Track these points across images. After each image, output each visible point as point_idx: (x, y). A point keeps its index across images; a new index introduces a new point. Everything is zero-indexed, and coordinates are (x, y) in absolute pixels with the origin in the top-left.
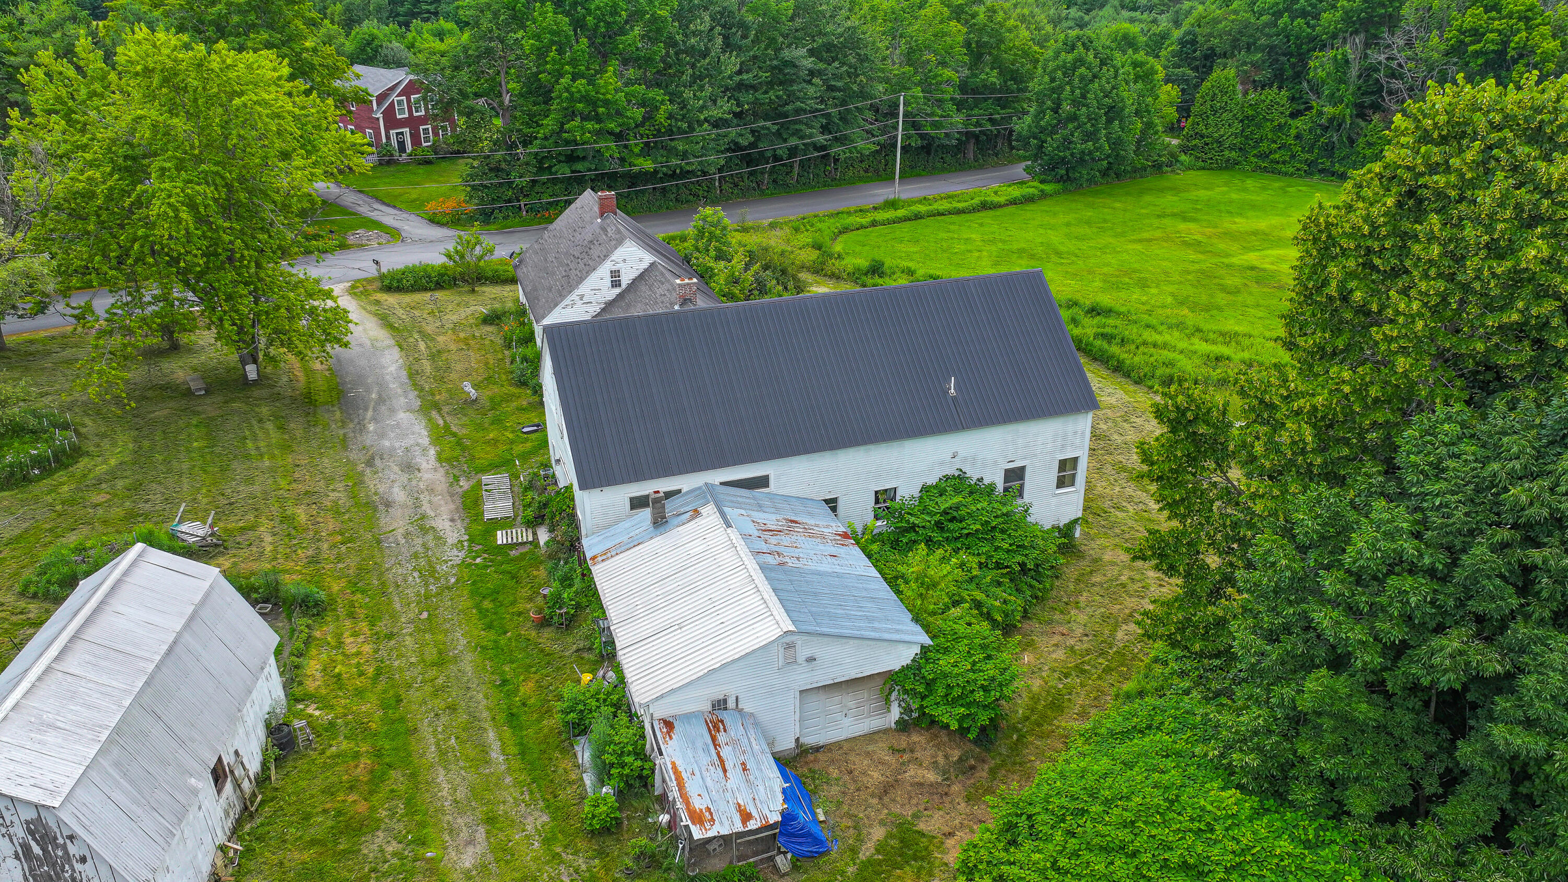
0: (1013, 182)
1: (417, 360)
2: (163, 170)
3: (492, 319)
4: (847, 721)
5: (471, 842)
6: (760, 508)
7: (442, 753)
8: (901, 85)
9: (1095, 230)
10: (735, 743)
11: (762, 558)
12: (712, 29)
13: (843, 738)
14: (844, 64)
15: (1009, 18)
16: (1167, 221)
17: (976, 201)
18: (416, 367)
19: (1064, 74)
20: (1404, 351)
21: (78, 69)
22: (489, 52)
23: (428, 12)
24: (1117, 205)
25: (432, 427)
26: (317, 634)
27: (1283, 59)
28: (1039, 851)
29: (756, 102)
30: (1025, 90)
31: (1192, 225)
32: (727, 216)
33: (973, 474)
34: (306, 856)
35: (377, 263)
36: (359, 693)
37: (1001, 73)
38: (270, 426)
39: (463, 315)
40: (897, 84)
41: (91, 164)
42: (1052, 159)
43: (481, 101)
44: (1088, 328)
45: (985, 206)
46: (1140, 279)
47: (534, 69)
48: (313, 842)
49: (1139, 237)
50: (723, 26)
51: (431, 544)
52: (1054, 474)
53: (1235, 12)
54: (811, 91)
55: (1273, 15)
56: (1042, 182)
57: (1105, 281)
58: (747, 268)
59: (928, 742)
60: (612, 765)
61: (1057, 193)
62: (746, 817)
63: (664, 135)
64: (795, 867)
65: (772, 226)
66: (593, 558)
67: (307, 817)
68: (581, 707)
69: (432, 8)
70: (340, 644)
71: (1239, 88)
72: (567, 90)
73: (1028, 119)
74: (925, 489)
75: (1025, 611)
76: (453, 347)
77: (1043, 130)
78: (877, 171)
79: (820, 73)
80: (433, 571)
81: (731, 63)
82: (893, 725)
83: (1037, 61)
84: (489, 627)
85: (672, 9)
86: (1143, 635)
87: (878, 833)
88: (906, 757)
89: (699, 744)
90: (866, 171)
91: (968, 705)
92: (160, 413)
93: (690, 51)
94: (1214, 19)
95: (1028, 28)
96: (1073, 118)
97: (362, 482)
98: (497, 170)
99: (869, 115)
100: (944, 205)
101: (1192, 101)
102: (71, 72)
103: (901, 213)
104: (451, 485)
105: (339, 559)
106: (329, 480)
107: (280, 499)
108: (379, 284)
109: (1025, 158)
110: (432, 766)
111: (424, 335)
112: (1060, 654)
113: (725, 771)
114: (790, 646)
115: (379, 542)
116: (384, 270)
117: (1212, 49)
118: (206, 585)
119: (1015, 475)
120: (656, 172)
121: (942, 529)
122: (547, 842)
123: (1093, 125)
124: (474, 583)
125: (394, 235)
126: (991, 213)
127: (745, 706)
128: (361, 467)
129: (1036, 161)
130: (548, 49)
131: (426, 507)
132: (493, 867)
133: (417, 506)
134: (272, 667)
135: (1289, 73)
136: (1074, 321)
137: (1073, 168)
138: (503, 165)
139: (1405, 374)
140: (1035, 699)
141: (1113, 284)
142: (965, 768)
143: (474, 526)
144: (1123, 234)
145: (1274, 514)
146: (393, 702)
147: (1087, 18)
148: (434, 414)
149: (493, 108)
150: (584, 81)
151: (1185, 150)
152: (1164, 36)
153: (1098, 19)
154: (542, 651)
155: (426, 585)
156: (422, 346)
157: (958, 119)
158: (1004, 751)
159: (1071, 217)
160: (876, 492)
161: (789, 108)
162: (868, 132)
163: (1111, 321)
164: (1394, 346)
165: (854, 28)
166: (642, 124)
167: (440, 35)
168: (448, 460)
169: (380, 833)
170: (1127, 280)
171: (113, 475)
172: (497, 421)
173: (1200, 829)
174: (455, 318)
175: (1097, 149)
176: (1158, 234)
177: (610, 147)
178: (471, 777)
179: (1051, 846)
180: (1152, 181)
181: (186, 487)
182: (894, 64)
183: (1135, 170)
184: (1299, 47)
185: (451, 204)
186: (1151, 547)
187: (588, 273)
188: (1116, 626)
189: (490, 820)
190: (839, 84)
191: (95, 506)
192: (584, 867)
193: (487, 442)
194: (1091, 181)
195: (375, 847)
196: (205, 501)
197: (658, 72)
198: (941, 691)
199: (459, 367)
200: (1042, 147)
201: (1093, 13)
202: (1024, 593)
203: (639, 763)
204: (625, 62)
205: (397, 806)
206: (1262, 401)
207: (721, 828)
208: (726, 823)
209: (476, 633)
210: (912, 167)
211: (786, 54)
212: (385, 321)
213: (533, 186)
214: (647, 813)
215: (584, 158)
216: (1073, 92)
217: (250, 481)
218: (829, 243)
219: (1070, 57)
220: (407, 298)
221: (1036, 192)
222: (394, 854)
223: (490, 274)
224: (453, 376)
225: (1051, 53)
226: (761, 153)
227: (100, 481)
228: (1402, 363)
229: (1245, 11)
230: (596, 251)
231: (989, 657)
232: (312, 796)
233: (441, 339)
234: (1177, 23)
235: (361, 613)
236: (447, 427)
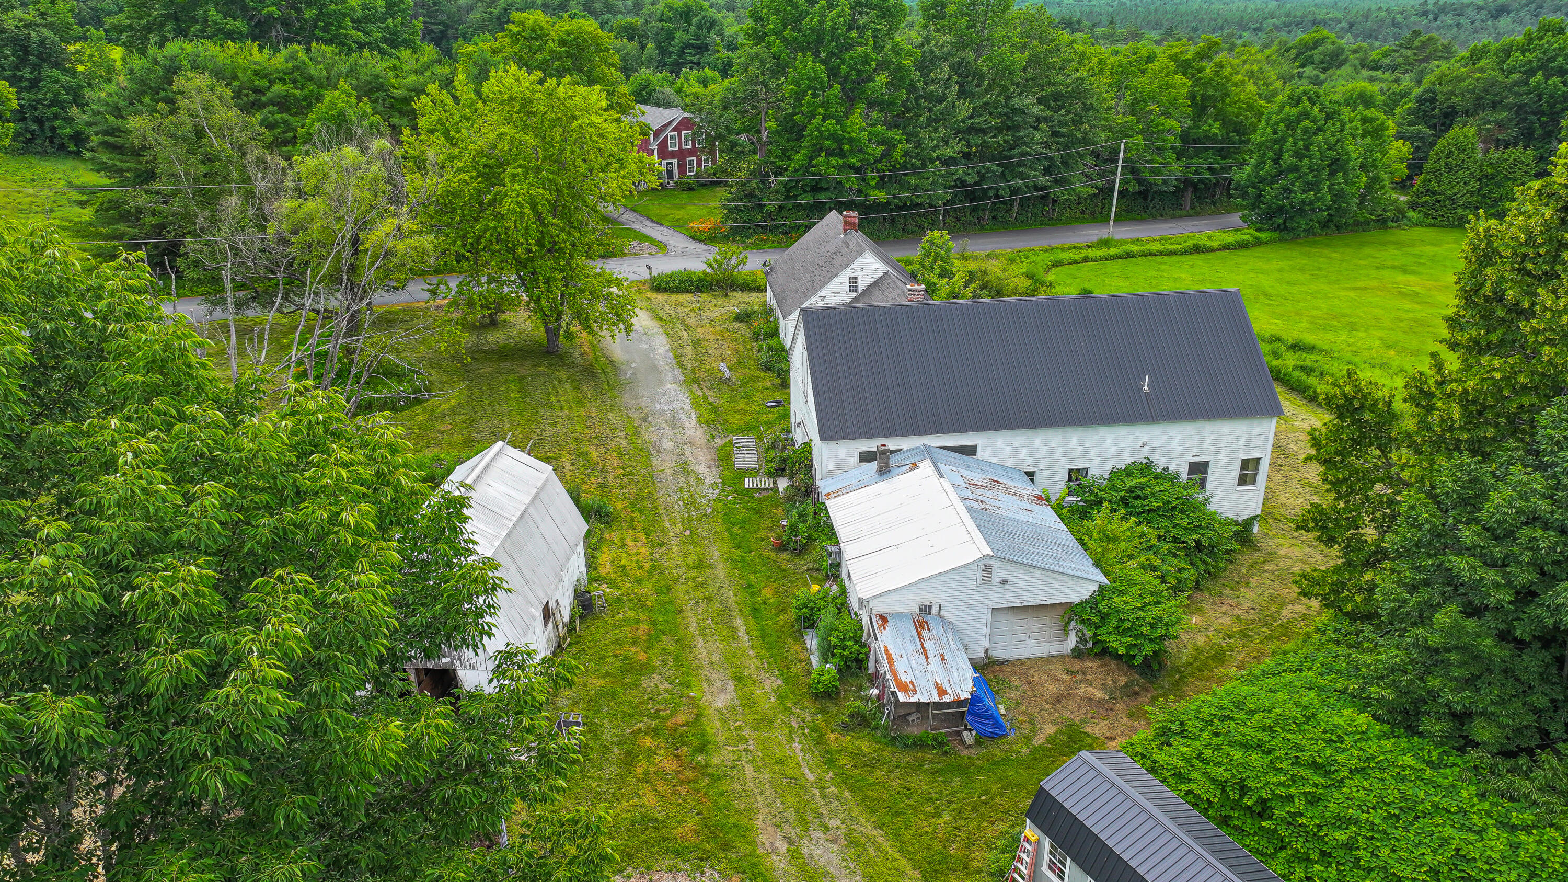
0: (1227, 229)
1: (682, 346)
2: (514, 176)
3: (743, 317)
4: (1030, 642)
5: (723, 690)
6: (968, 467)
7: (702, 629)
8: (1124, 132)
9: (1308, 276)
10: (936, 639)
11: (968, 502)
12: (950, 78)
13: (1026, 656)
14: (1070, 112)
15: (1237, 73)
16: (1386, 273)
17: (1189, 244)
18: (681, 351)
19: (1287, 127)
20: (1550, 342)
21: (455, 98)
22: (754, 94)
23: (692, 62)
24: (1334, 255)
25: (693, 397)
26: (607, 537)
27: (1532, 117)
28: (1188, 746)
29: (984, 145)
30: (1248, 141)
31: (1412, 278)
32: (952, 239)
33: (1160, 463)
34: (603, 682)
35: (649, 268)
36: (639, 580)
37: (1224, 124)
38: (567, 386)
39: (718, 313)
40: (1119, 132)
41: (460, 170)
42: (1270, 207)
43: (743, 136)
44: (1289, 361)
45: (1197, 250)
46: (1349, 323)
47: (790, 111)
48: (607, 675)
49: (1353, 285)
50: (960, 75)
51: (693, 483)
52: (1236, 472)
53: (1481, 70)
54: (1038, 136)
55: (1525, 73)
56: (1258, 230)
57: (1312, 323)
58: (966, 285)
59: (1099, 668)
60: (835, 647)
61: (1271, 242)
62: (942, 692)
63: (898, 170)
64: (978, 743)
65: (990, 257)
66: (828, 495)
67: (602, 658)
68: (812, 605)
69: (695, 59)
70: (624, 545)
71: (1480, 146)
72: (818, 129)
73: (1248, 169)
74: (1114, 472)
75: (1197, 583)
76: (711, 337)
77: (1262, 180)
78: (1093, 214)
79: (1046, 120)
80: (694, 503)
81: (964, 109)
82: (1069, 652)
83: (1263, 113)
84: (738, 546)
85: (916, 59)
86: (1300, 594)
87: (1050, 729)
88: (1078, 677)
89: (907, 636)
90: (1083, 213)
91: (1136, 637)
92: (486, 369)
93: (929, 97)
94: (1456, 77)
95: (1255, 84)
96: (1295, 169)
97: (639, 433)
98: (750, 196)
99: (1090, 160)
100: (1157, 247)
101: (1426, 158)
102: (449, 101)
103: (1113, 251)
104: (709, 441)
105: (622, 486)
106: (614, 429)
107: (577, 440)
108: (650, 285)
109: (1243, 207)
110: (694, 637)
111: (687, 327)
112: (1227, 620)
113: (927, 658)
114: (987, 569)
115: (652, 477)
116: (655, 273)
117: (1452, 107)
118: (544, 476)
119: (1199, 469)
120: (888, 203)
121: (1126, 505)
122: (781, 698)
123: (1314, 176)
124: (726, 514)
125: (660, 247)
126: (1203, 256)
127: (948, 614)
128: (638, 422)
129: (1253, 210)
130: (805, 93)
131: (688, 456)
132: (739, 709)
133: (682, 453)
134: (581, 549)
135: (1539, 132)
136: (1276, 355)
137: (1292, 218)
138: (757, 192)
139: (1550, 362)
140: (1199, 651)
141: (1321, 326)
142: (1129, 693)
143: (727, 473)
144: (1337, 282)
145: (1422, 480)
146: (664, 590)
147: (1323, 77)
148: (695, 387)
149: (752, 143)
150: (833, 121)
151: (1413, 206)
152: (1404, 95)
153: (1334, 78)
154: (779, 567)
155: (689, 511)
156: (685, 335)
157: (1177, 167)
158: (1166, 686)
159: (1284, 264)
160: (1070, 471)
161: (1014, 152)
162: (1087, 176)
163: (1312, 357)
164: (1540, 338)
165: (1083, 79)
166: (880, 161)
167: (704, 82)
168: (706, 422)
169: (655, 676)
170: (1335, 323)
171: (454, 411)
172: (746, 396)
173: (1331, 740)
174: (712, 315)
175: (1319, 199)
176: (1375, 283)
177: (851, 180)
178: (723, 647)
179: (1198, 743)
180: (1376, 235)
181: (507, 425)
182: (1118, 113)
183: (1357, 224)
184: (1552, 106)
185: (709, 224)
186: (1314, 520)
187: (830, 279)
188: (1283, 605)
189: (738, 678)
190: (1065, 130)
191: (442, 433)
192: (809, 719)
193: (738, 412)
194: (1309, 232)
195: (652, 684)
196: (521, 436)
197: (898, 115)
198: (1114, 623)
199: (715, 352)
200: (1261, 195)
201: (1330, 72)
202: (1197, 566)
203: (857, 647)
204: (871, 105)
205: (668, 659)
206: (1421, 391)
207: (920, 697)
208: (926, 695)
209: (727, 549)
210: (1128, 212)
211: (1017, 102)
212: (655, 314)
213: (780, 212)
214: (860, 688)
215: (827, 189)
216: (1295, 144)
217: (553, 424)
218: (1042, 273)
219: (1294, 111)
220: (673, 298)
221: (1251, 239)
222: (666, 691)
223: (741, 282)
224: (710, 359)
225: (1276, 107)
226: (984, 191)
227: (444, 415)
228: (1547, 352)
229: (1493, 70)
230: (838, 261)
231: (1158, 603)
232: (605, 645)
233: (700, 330)
234: (1419, 82)
235: (640, 526)
236: (705, 398)
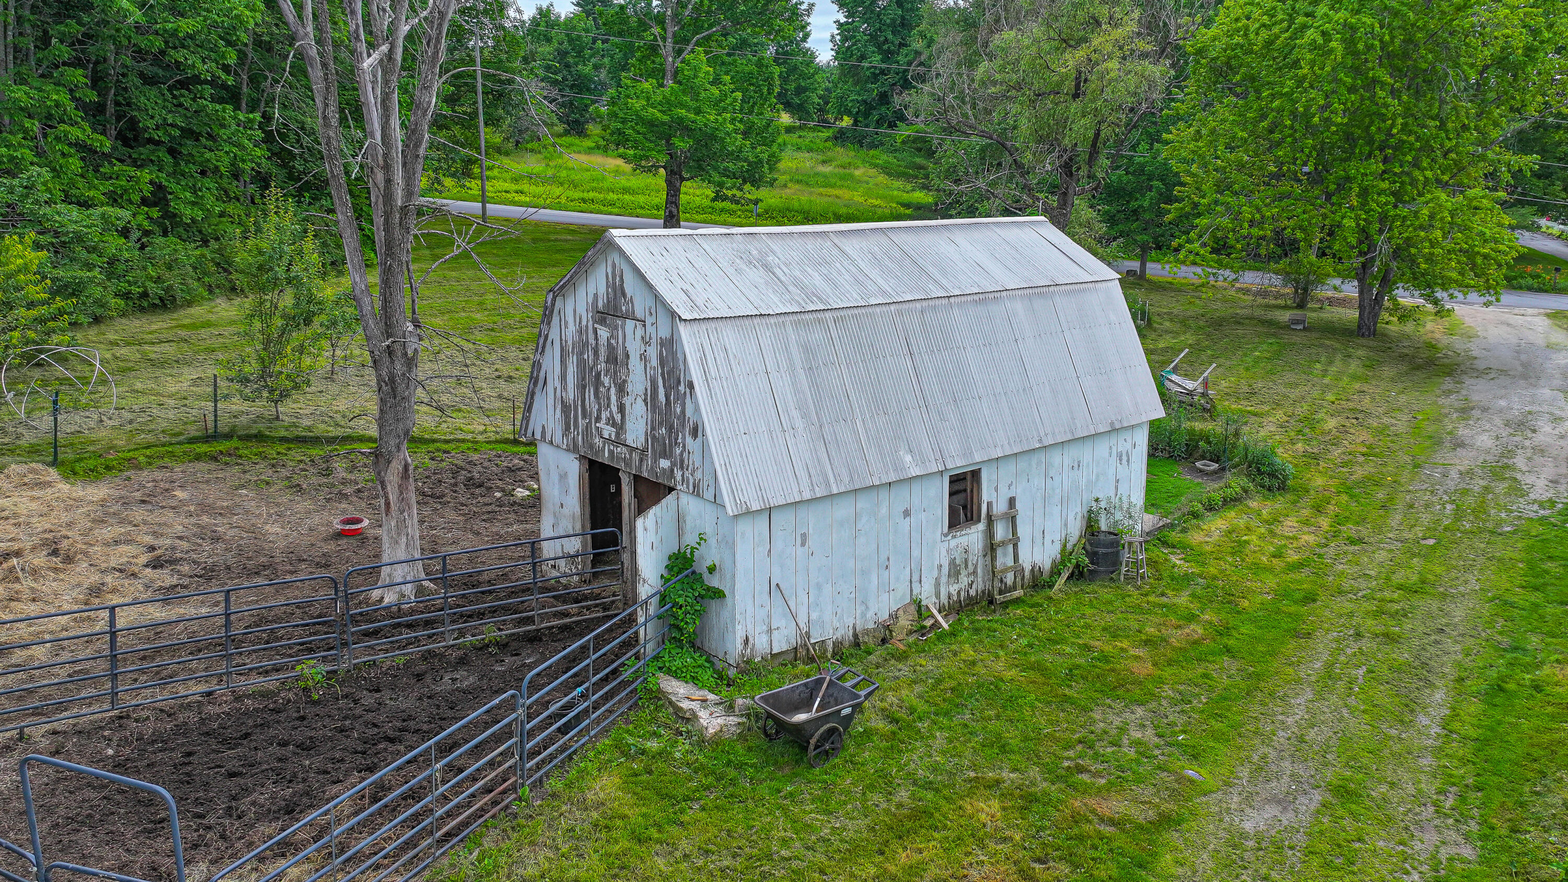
5: (1284, 802)
7: (1329, 675)
26: (1253, 504)
34: (1011, 674)
36: (1258, 569)
48: (1035, 667)
67: (1057, 641)
70: (1275, 522)
80: (1479, 512)
97: (1439, 421)
105: (1347, 463)
106: (1394, 409)
110: (1298, 682)
115: (1418, 467)
118: (1088, 278)
132: (1294, 855)
133: (1506, 455)
146: (1300, 596)
155: (1458, 519)
169: (1140, 711)
178: (1357, 724)
189: (1346, 793)
205: (1198, 695)
222: (1138, 744)
232: (1087, 626)
